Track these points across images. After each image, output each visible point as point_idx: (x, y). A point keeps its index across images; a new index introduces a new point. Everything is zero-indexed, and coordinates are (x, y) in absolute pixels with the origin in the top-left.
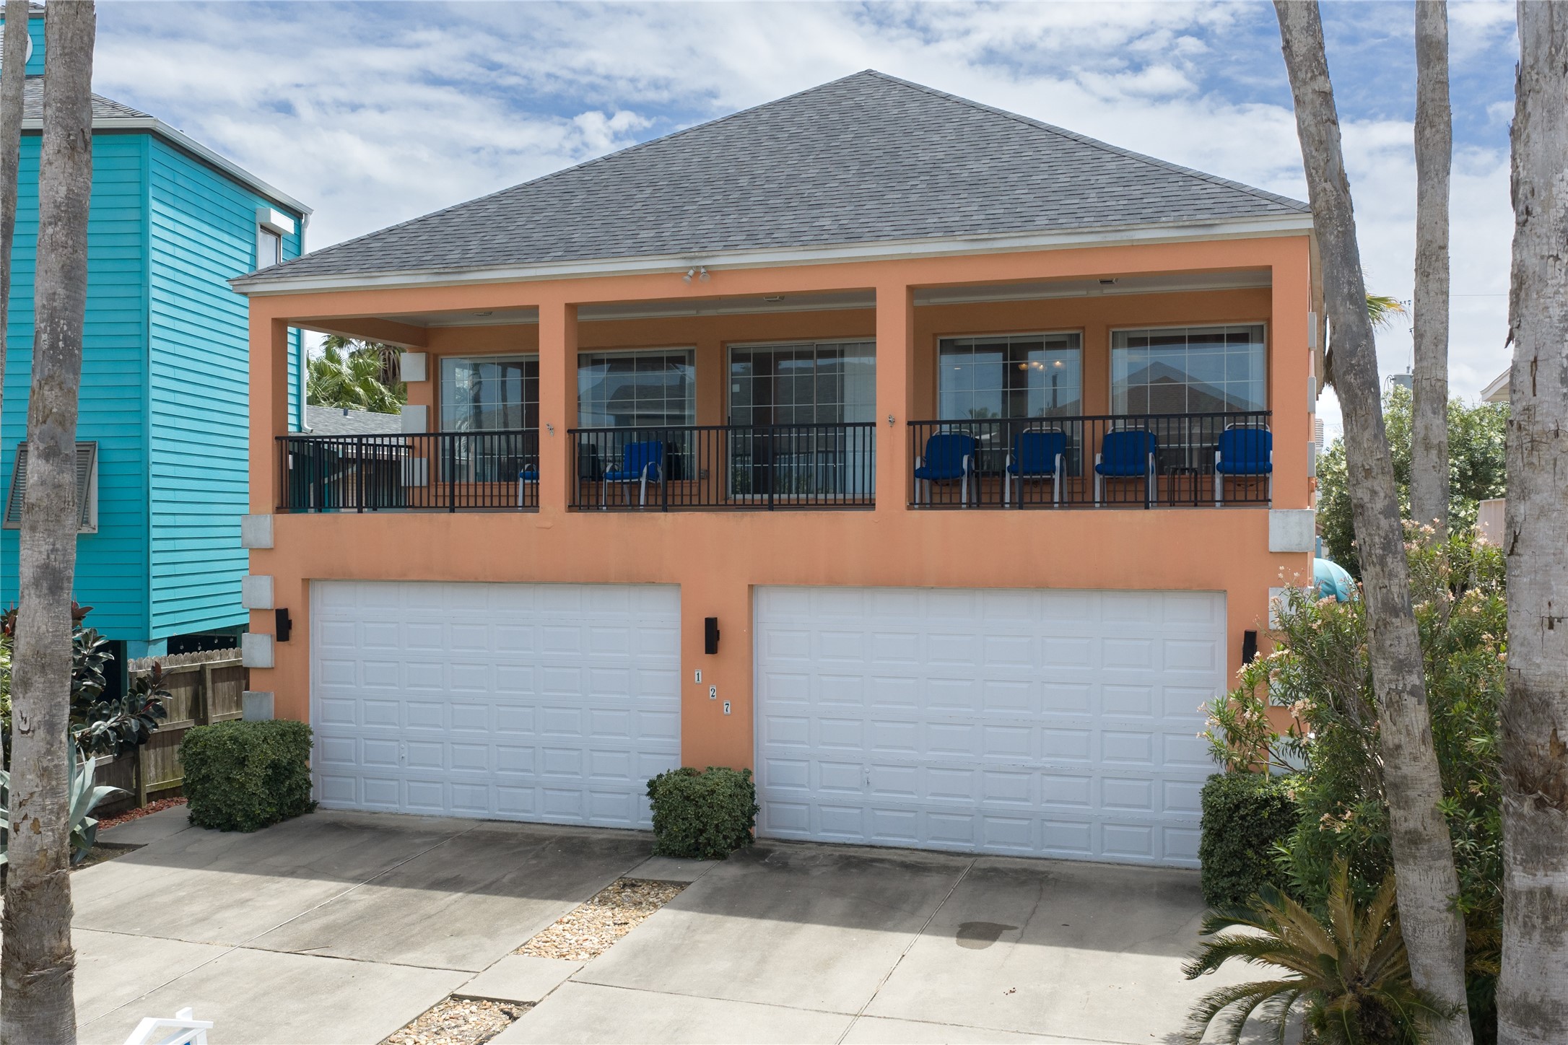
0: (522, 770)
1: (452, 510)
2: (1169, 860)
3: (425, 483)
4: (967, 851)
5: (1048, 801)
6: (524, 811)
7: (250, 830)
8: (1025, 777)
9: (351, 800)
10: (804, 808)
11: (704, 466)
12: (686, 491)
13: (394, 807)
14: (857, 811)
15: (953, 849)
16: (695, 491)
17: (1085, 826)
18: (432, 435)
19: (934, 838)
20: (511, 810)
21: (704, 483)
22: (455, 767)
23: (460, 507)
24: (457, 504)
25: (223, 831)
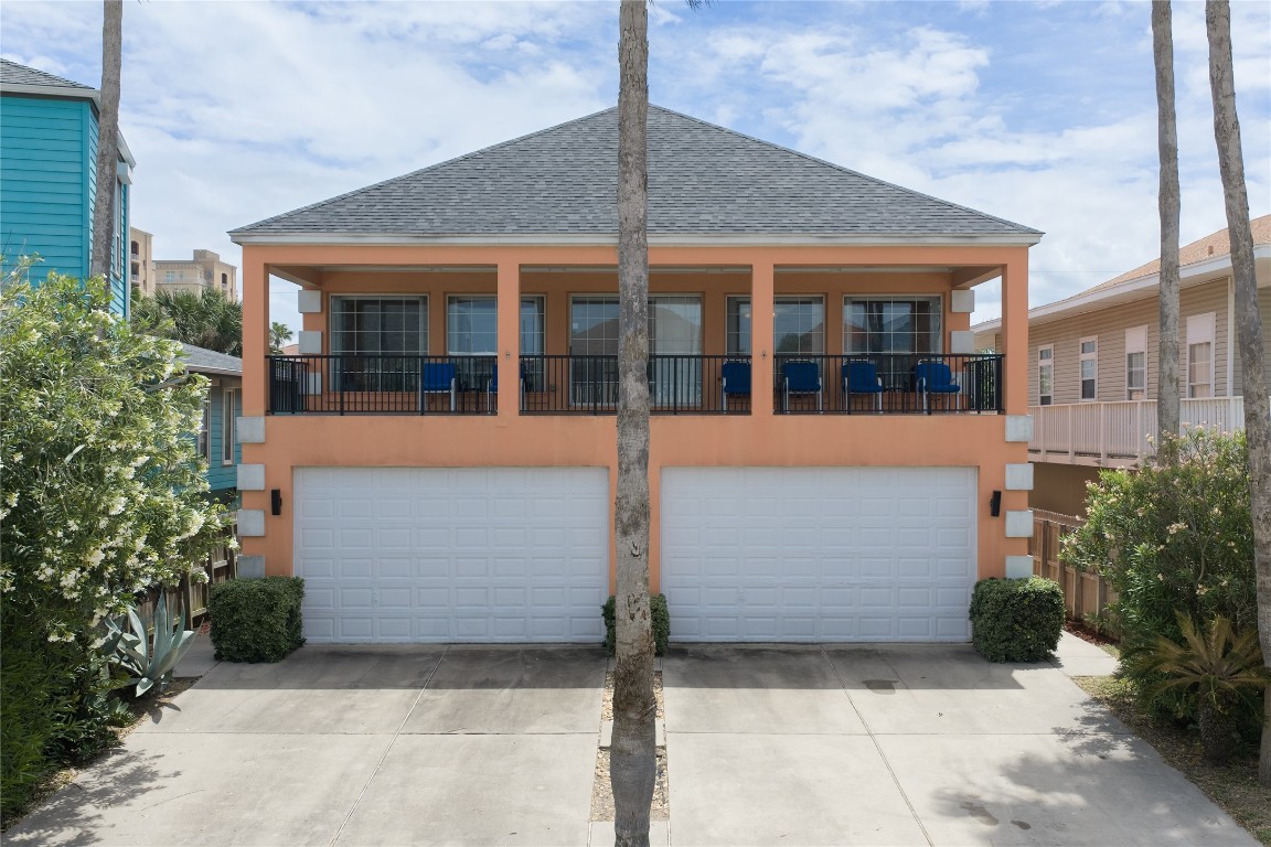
0: (477, 605)
1: (342, 413)
2: (939, 638)
3: (319, 391)
4: (809, 641)
5: (864, 605)
6: (480, 635)
7: (276, 661)
8: (849, 590)
9: (329, 635)
10: (696, 619)
11: (552, 382)
12: (539, 400)
13: (367, 639)
14: (734, 620)
15: (800, 641)
16: (545, 400)
17: (888, 620)
18: (325, 357)
19: (787, 634)
20: (468, 635)
21: (552, 395)
22: (420, 606)
23: (349, 411)
24: (346, 409)
25: (251, 663)
